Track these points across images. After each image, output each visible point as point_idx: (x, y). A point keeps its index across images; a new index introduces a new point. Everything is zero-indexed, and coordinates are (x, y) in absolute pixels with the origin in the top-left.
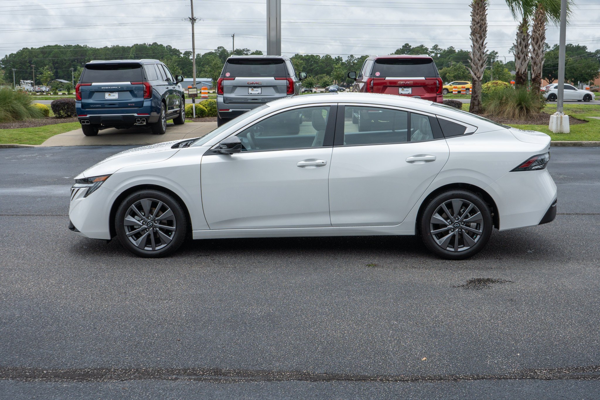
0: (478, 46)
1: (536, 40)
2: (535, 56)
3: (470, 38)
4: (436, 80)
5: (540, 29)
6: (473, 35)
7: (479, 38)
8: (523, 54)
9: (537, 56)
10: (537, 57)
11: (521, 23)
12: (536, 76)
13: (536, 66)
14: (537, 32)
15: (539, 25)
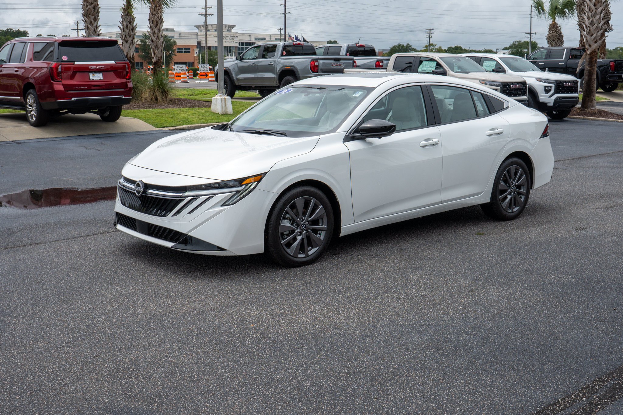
0: (93, 28)
1: (155, 23)
2: (155, 40)
3: (82, 20)
4: (125, 64)
5: (159, 11)
6: (87, 17)
7: (93, 20)
8: (130, 37)
9: (158, 39)
10: (158, 41)
11: (124, 5)
12: (158, 60)
13: (158, 50)
14: (156, 15)
15: (158, 8)
